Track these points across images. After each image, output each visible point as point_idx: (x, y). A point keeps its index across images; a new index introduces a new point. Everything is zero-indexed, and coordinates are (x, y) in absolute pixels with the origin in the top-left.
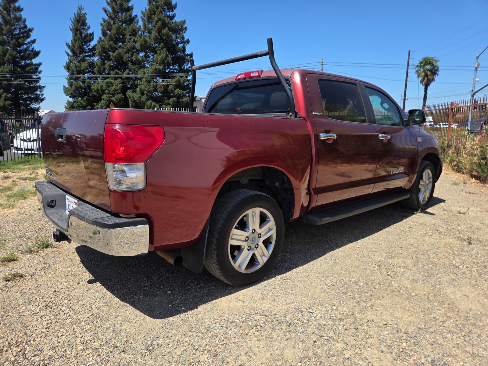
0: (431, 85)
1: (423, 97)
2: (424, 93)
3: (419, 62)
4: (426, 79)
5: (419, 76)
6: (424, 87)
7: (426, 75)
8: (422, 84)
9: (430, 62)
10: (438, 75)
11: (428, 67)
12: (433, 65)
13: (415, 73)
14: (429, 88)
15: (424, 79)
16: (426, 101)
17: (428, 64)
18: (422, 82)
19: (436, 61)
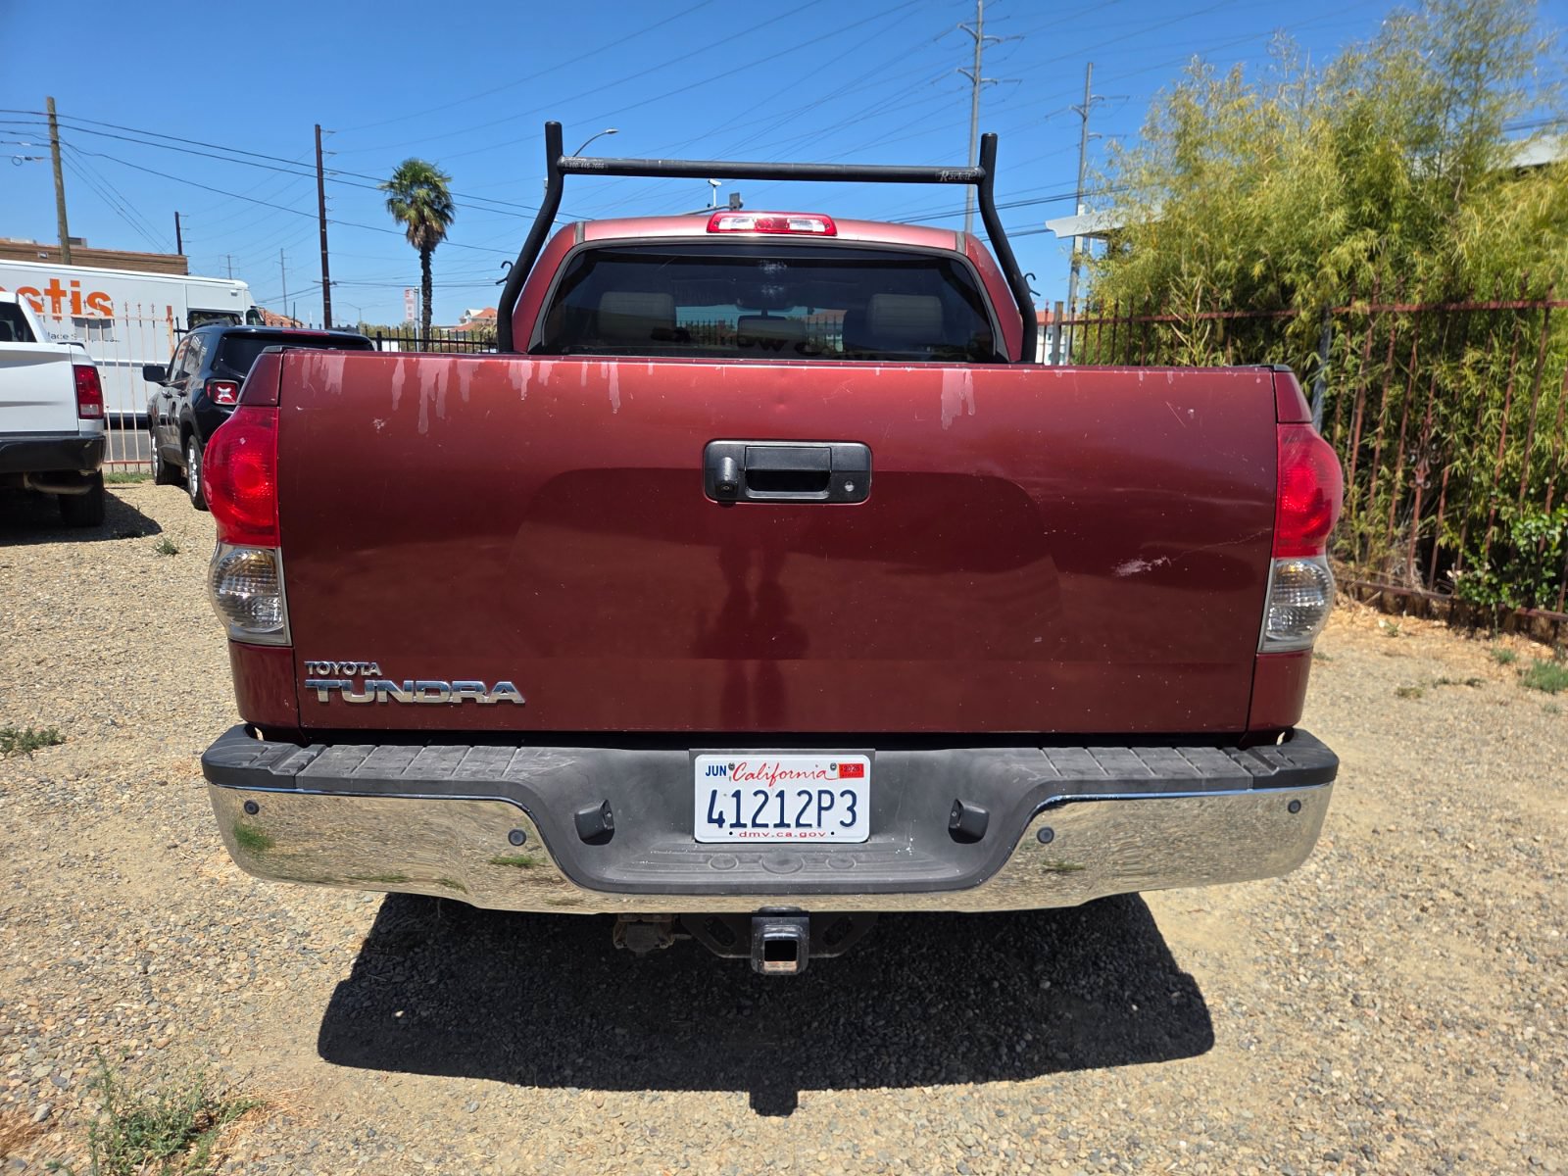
0: (439, 248)
1: (420, 283)
2: (421, 272)
3: (394, 173)
4: (422, 229)
5: (400, 216)
6: (420, 254)
7: (422, 219)
8: (413, 243)
9: (426, 178)
10: (451, 221)
11: (422, 192)
12: (435, 187)
13: (385, 208)
14: (433, 256)
15: (416, 229)
16: (430, 296)
17: (421, 184)
18: (411, 236)
19: (444, 180)
